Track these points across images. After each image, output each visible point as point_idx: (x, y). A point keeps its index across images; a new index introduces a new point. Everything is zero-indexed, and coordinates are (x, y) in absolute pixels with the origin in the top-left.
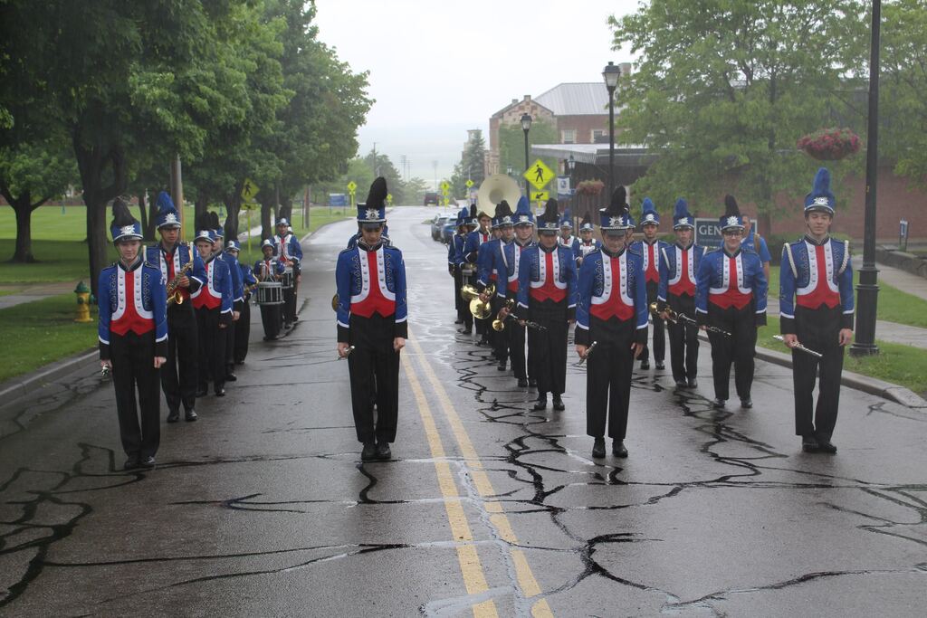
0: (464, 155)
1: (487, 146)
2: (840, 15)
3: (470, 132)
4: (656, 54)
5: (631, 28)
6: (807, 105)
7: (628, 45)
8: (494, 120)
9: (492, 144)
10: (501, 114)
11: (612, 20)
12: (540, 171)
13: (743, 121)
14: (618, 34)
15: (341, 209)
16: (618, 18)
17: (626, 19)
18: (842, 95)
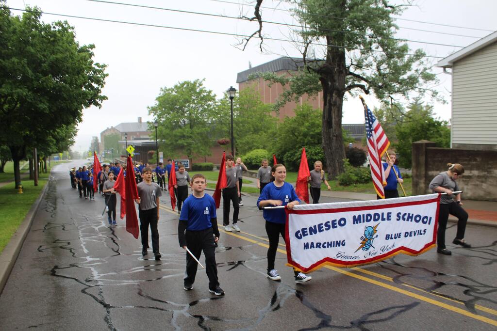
0: (92, 144)
1: (100, 141)
2: (206, 107)
3: (93, 137)
4: (160, 116)
5: (153, 110)
6: (200, 130)
7: (152, 114)
8: (102, 134)
9: (101, 141)
10: (104, 132)
11: (148, 107)
12: (131, 148)
13: (185, 134)
14: (149, 111)
15: (57, 161)
16: (150, 107)
17: (152, 107)
18: (209, 127)
